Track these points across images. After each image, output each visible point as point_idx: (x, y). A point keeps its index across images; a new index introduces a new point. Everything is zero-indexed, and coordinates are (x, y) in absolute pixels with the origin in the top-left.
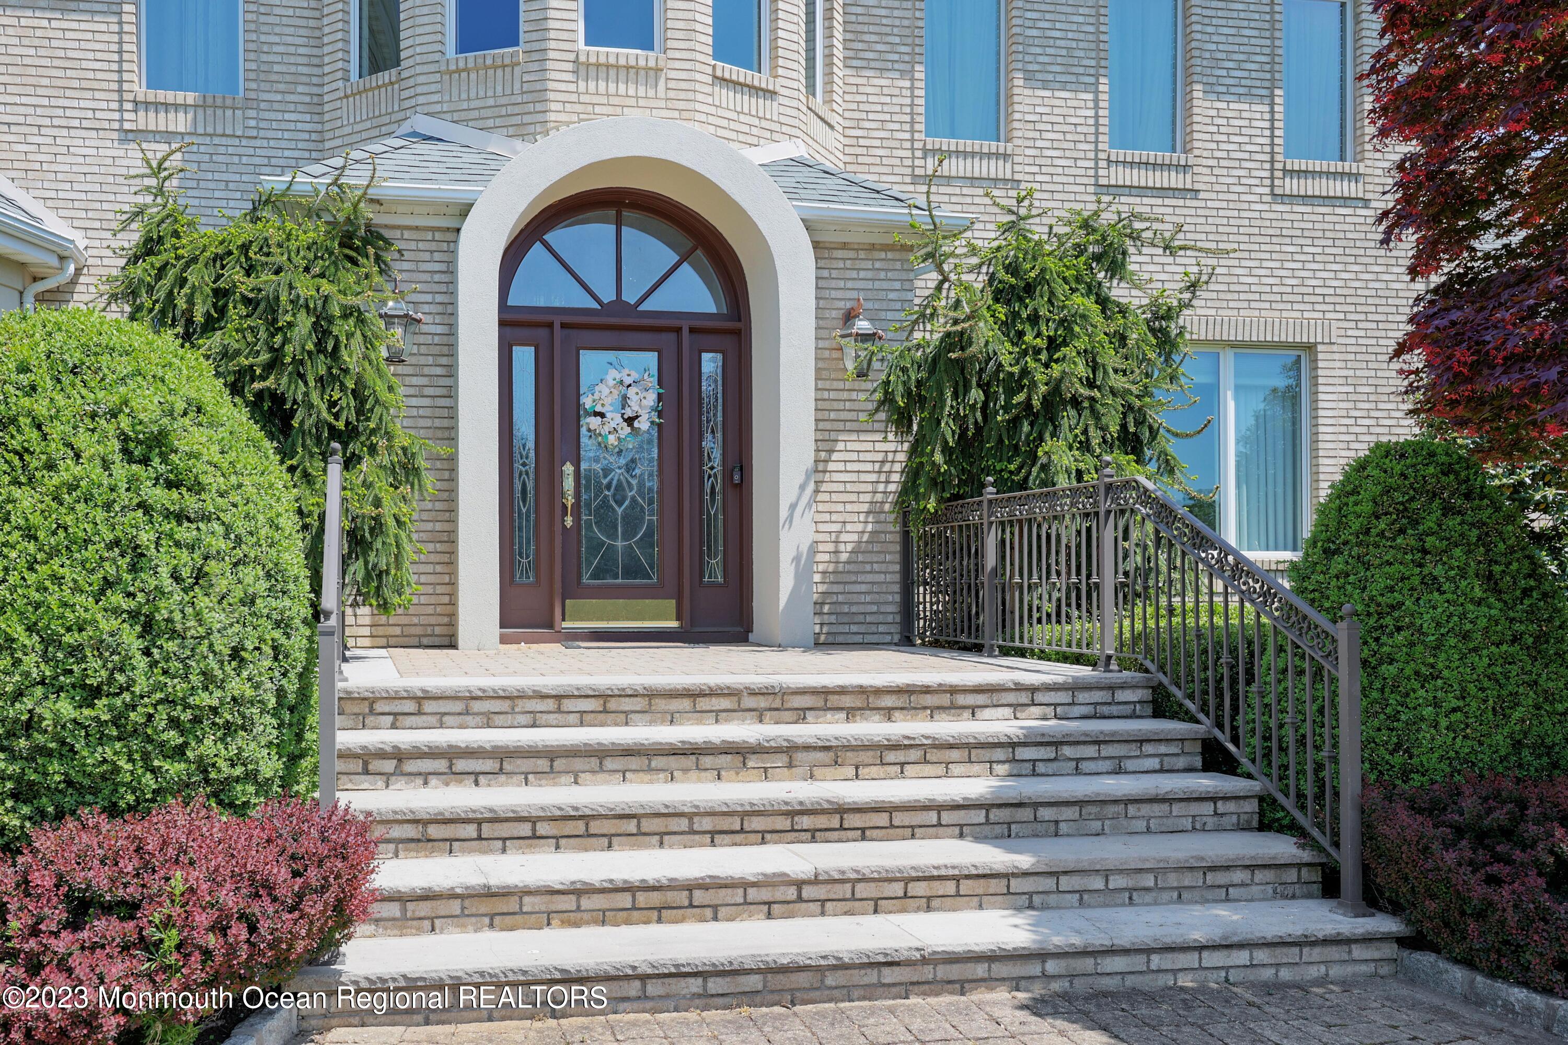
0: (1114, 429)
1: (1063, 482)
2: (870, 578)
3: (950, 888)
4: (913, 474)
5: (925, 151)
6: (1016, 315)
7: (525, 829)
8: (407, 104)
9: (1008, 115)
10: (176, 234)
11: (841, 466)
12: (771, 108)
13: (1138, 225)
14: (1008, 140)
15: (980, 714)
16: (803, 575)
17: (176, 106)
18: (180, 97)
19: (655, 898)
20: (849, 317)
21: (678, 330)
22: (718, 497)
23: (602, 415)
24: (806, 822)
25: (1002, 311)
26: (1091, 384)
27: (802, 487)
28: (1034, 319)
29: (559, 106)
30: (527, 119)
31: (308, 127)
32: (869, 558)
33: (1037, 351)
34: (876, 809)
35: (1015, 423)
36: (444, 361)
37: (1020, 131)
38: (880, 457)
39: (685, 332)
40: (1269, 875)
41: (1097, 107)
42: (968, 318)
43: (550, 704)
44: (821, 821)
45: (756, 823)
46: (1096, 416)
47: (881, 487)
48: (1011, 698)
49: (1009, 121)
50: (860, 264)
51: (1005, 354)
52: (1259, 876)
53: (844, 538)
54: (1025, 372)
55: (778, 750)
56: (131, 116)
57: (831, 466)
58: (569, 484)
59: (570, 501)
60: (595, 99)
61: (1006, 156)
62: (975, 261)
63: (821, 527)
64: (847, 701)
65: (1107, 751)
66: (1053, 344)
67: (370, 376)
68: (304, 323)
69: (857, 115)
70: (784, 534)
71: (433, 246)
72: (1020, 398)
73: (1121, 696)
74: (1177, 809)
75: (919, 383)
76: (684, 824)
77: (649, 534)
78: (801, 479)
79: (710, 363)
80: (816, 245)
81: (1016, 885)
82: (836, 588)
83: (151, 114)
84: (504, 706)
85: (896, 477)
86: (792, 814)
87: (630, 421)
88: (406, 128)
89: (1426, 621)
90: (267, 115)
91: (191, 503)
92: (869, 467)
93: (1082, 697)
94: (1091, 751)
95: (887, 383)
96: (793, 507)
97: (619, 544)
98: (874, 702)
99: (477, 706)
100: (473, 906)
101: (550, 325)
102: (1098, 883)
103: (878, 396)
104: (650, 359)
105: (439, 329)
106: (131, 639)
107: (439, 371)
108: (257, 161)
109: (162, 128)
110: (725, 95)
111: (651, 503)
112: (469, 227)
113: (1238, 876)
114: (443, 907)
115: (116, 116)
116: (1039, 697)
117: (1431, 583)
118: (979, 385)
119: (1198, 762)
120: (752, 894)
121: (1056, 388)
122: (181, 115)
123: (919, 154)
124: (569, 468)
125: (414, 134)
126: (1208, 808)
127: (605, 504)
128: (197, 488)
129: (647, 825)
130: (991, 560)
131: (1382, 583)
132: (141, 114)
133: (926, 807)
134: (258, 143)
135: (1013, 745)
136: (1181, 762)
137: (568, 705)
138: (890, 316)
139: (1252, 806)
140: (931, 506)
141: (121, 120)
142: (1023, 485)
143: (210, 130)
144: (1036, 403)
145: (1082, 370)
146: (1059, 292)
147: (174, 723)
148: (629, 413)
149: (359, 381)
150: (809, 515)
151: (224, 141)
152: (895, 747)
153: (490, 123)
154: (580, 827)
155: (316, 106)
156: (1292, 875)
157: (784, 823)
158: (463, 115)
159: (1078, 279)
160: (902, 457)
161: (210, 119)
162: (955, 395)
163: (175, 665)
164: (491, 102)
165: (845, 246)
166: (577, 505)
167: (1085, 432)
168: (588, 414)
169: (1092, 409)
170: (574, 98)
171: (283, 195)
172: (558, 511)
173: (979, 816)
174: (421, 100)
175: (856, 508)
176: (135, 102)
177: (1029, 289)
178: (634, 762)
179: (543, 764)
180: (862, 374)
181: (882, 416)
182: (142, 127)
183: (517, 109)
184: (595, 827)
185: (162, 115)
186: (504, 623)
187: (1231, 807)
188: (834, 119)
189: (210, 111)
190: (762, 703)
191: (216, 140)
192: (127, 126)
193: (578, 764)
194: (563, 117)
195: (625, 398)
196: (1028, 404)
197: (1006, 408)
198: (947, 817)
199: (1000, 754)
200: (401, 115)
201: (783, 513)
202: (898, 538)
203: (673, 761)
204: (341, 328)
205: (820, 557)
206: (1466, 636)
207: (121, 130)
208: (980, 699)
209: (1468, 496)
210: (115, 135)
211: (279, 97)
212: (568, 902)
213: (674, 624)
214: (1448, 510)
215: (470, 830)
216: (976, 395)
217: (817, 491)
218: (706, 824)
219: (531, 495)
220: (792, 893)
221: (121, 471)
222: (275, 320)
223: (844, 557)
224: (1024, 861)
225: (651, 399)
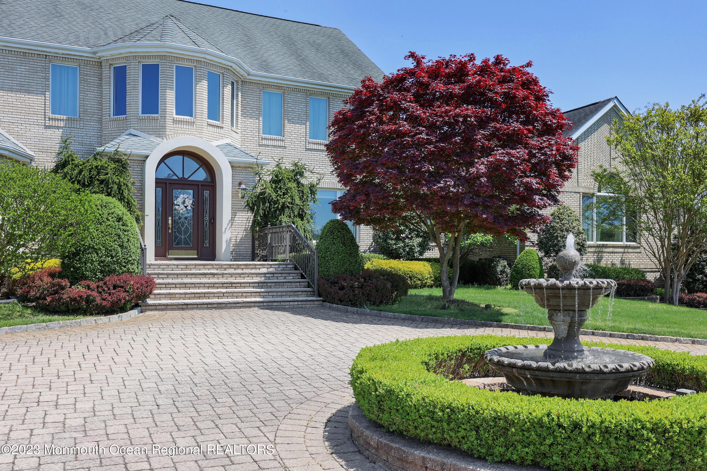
0: (296, 213)
1: (284, 224)
2: (244, 245)
3: (250, 294)
4: (254, 221)
5: (262, 139)
6: (277, 187)
7: (174, 286)
8: (128, 126)
9: (284, 130)
10: (73, 160)
11: (238, 219)
12: (222, 131)
13: (305, 167)
14: (284, 136)
15: (260, 269)
16: (228, 245)
17: (61, 120)
18: (62, 117)
19: (199, 295)
20: (240, 184)
21: (198, 185)
22: (208, 226)
23: (179, 205)
24: (225, 285)
25: (274, 185)
26: (292, 203)
27: (228, 224)
28: (280, 188)
29: (169, 130)
30: (161, 133)
31: (97, 126)
32: (244, 241)
33: (281, 195)
34: (238, 283)
35: (276, 210)
36: (140, 192)
37: (286, 134)
38: (247, 217)
39: (200, 186)
40: (305, 293)
41: (306, 129)
42: (265, 188)
43: (176, 267)
44: (228, 285)
45: (216, 285)
46: (293, 210)
47: (247, 224)
48: (267, 266)
49: (284, 132)
50: (243, 171)
51: (274, 195)
52: (304, 293)
53: (238, 236)
54: (278, 200)
55: (221, 274)
56: (48, 122)
57: (235, 219)
58: (170, 222)
59: (170, 226)
60: (178, 129)
61: (283, 140)
62: (269, 173)
63: (233, 233)
64: (234, 267)
65: (283, 275)
66: (284, 194)
67: (130, 198)
68: (116, 187)
69: (245, 129)
70: (223, 235)
71: (138, 164)
72: (276, 206)
73: (288, 266)
74: (293, 284)
75: (255, 201)
76: (203, 285)
77: (190, 235)
78: (228, 222)
79: (206, 193)
80: (232, 167)
81: (261, 294)
82: (236, 248)
83: (54, 122)
84: (167, 267)
85: (251, 222)
86: (223, 284)
87: (186, 207)
88: (128, 132)
89: (333, 250)
90: (86, 123)
91: (127, 228)
92: (245, 219)
93: (281, 266)
94: (280, 275)
95: (248, 201)
96: (226, 229)
97: (183, 237)
98: (240, 267)
99: (161, 267)
100: (167, 296)
101: (166, 183)
102: (276, 294)
103: (246, 203)
104: (191, 191)
105: (139, 184)
106: (119, 249)
107: (139, 194)
108: (83, 135)
109: (57, 125)
110: (211, 128)
111: (191, 226)
112: (148, 161)
113: (300, 293)
114: (162, 296)
115: (44, 121)
116: (272, 266)
117: (334, 244)
118: (268, 202)
119: (300, 277)
120: (215, 295)
121: (284, 204)
122: (62, 122)
123: (260, 139)
124: (170, 218)
125: (130, 134)
126: (299, 284)
127: (179, 227)
128: (127, 226)
129: (196, 285)
130: (269, 241)
131: (327, 244)
132: (51, 121)
133: (247, 283)
134: (83, 130)
135: (265, 274)
136: (297, 277)
137: (179, 267)
138: (250, 183)
139: (306, 284)
140: (257, 229)
141: (45, 123)
142: (276, 225)
143: (70, 126)
144: (280, 207)
145: (289, 200)
146: (286, 182)
147: (125, 262)
148: (185, 205)
149: (128, 199)
150: (229, 231)
151: (74, 129)
152: (243, 274)
153: (151, 133)
154: (184, 285)
155: (100, 121)
156: (309, 293)
157: (221, 285)
158: (144, 130)
159: (292, 178)
160: (252, 217)
161: (70, 123)
162: (263, 205)
163: (126, 253)
164: (151, 128)
165: (239, 167)
166: (172, 227)
167: (290, 213)
168: (175, 205)
169: (292, 209)
170: (173, 128)
171: (102, 152)
172: (168, 229)
173: (257, 285)
174: (132, 125)
175: (241, 229)
176: (49, 118)
177: (280, 181)
178: (193, 276)
179: (176, 276)
180: (243, 197)
181: (247, 207)
182: (51, 125)
183: (158, 130)
184: (187, 286)
185: (57, 122)
186: (156, 256)
187: (303, 284)
188: (238, 131)
189: (70, 121)
190: (218, 267)
191: (72, 129)
192: (47, 124)
193: (183, 276)
194: (170, 133)
195: (184, 201)
196: (278, 207)
197: (274, 208)
198: (251, 285)
199: (262, 275)
200: (126, 128)
201: (224, 230)
202: (251, 236)
203: (200, 276)
204: (123, 187)
205: (232, 240)
206: (339, 253)
207: (45, 125)
208: (261, 267)
209: (343, 229)
210: (43, 127)
211: (89, 118)
212: (184, 296)
213: (196, 256)
214: (339, 231)
215: (164, 286)
216: (267, 204)
217: (232, 225)
218: (207, 285)
219: (160, 224)
220: (222, 295)
221: (117, 223)
222: (108, 186)
223: (238, 241)
224: (263, 290)
225: (191, 202)
